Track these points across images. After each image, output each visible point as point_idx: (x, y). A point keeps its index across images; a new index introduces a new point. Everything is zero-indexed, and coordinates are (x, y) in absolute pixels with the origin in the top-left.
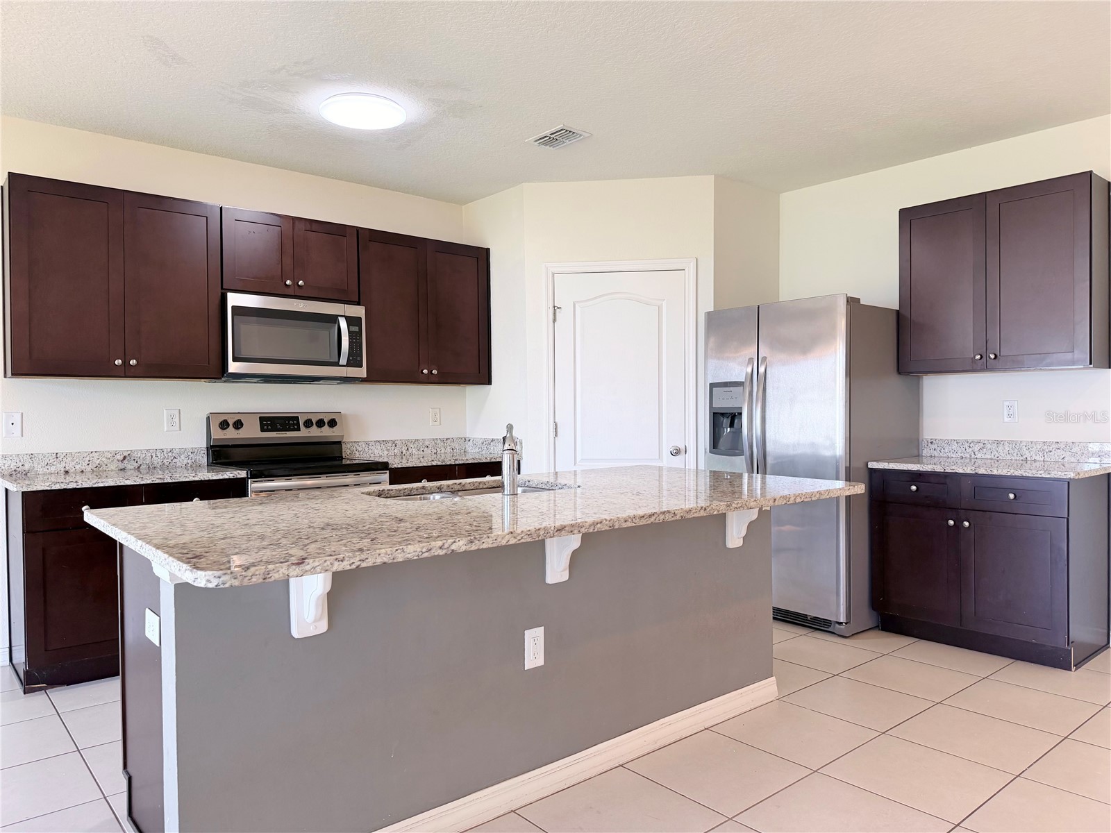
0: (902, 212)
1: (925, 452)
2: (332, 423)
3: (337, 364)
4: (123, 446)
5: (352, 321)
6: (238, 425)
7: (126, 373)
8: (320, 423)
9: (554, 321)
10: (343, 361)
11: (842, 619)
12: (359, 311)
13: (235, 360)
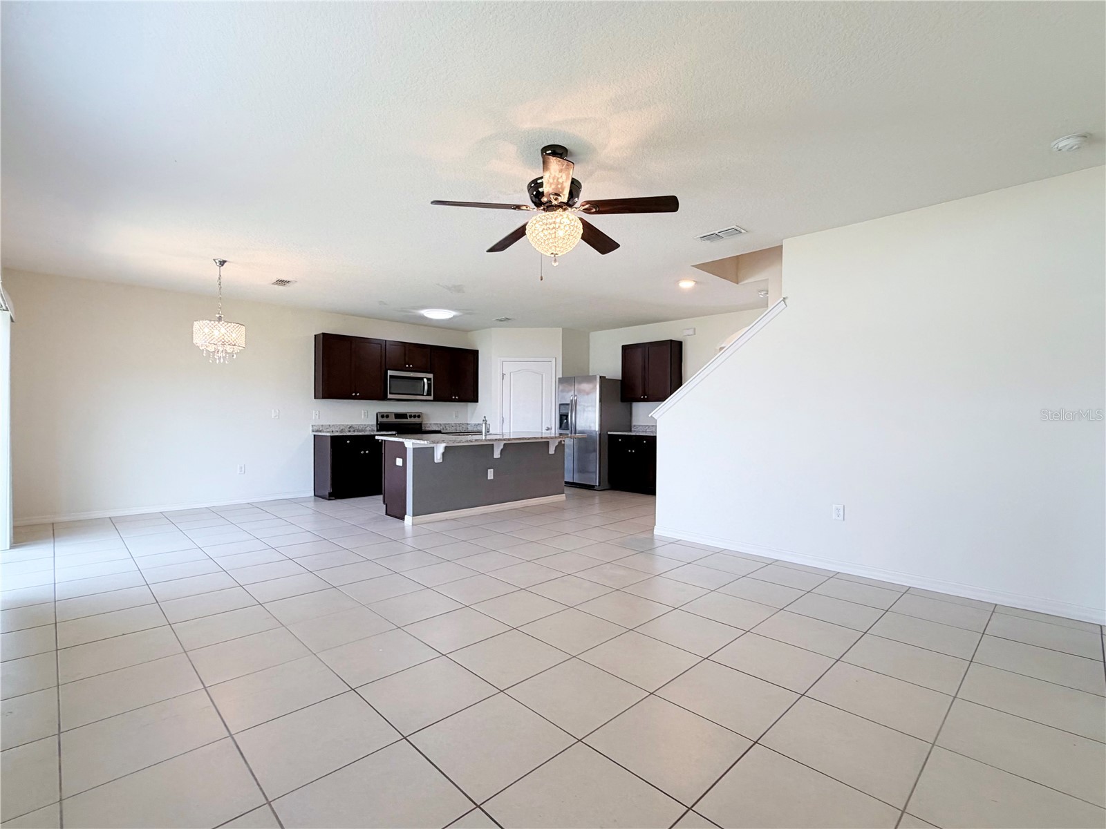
0: (623, 346)
1: (633, 429)
2: (419, 416)
3: (423, 395)
4: (350, 423)
5: (429, 379)
6: (387, 416)
7: (355, 398)
8: (415, 416)
9: (503, 379)
10: (425, 394)
11: (597, 484)
12: (431, 376)
13: (390, 393)
